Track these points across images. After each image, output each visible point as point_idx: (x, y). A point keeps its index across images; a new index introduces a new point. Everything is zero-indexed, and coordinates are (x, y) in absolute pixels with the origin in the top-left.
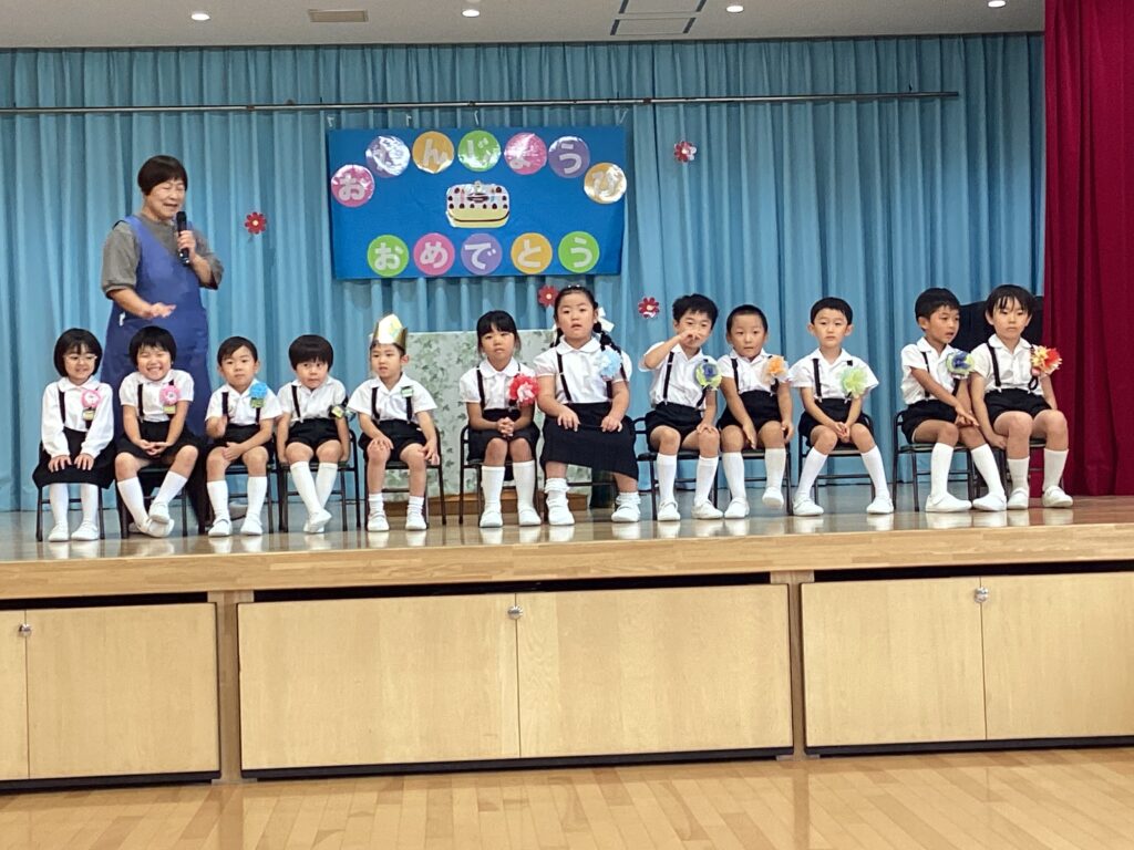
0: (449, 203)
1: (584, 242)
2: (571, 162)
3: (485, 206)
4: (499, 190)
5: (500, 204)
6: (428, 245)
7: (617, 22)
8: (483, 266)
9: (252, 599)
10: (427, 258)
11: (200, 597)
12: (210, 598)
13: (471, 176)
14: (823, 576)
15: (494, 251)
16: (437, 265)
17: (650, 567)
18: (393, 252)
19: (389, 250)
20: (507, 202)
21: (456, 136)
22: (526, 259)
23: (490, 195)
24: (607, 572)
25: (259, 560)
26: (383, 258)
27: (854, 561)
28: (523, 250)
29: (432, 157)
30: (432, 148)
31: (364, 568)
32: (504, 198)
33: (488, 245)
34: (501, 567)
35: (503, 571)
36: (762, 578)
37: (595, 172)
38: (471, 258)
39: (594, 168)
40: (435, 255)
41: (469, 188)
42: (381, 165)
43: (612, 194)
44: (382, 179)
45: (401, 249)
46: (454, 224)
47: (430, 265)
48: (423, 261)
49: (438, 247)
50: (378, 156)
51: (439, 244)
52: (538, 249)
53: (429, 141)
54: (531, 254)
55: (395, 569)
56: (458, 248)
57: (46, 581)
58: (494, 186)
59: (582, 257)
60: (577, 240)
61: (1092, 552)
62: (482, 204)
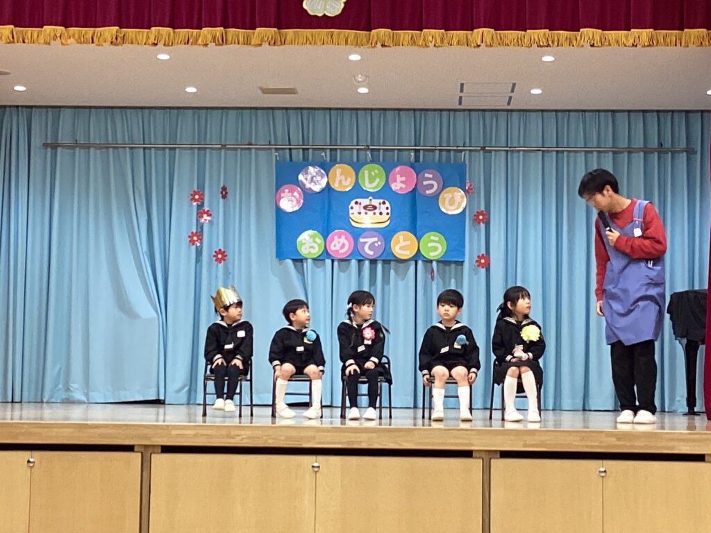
0: (351, 211)
1: (437, 239)
2: (432, 186)
3: (375, 214)
4: (384, 203)
5: (385, 212)
6: (336, 238)
7: (461, 98)
8: (371, 253)
9: (160, 451)
10: (335, 246)
11: (130, 448)
12: (136, 449)
13: (366, 194)
14: (505, 454)
15: (379, 243)
16: (342, 251)
17: (397, 443)
18: (314, 242)
19: (312, 240)
20: (389, 211)
21: (357, 167)
22: (401, 248)
23: (377, 205)
24: (371, 445)
25: (165, 427)
26: (307, 246)
27: (524, 446)
28: (399, 242)
29: (341, 181)
30: (341, 175)
31: (227, 435)
32: (387, 208)
33: (376, 239)
34: (309, 439)
35: (309, 442)
36: (467, 454)
37: (445, 193)
38: (364, 247)
39: (445, 190)
40: (341, 244)
41: (365, 202)
42: (308, 185)
43: (457, 208)
44: (308, 194)
45: (320, 240)
46: (353, 224)
47: (337, 251)
48: (333, 248)
49: (343, 240)
50: (306, 179)
51: (343, 237)
52: (408, 243)
53: (338, 171)
54: (403, 245)
55: (245, 437)
56: (356, 240)
57: (41, 434)
58: (382, 201)
59: (436, 249)
60: (432, 238)
61: (673, 448)
62: (372, 212)
